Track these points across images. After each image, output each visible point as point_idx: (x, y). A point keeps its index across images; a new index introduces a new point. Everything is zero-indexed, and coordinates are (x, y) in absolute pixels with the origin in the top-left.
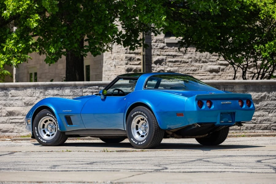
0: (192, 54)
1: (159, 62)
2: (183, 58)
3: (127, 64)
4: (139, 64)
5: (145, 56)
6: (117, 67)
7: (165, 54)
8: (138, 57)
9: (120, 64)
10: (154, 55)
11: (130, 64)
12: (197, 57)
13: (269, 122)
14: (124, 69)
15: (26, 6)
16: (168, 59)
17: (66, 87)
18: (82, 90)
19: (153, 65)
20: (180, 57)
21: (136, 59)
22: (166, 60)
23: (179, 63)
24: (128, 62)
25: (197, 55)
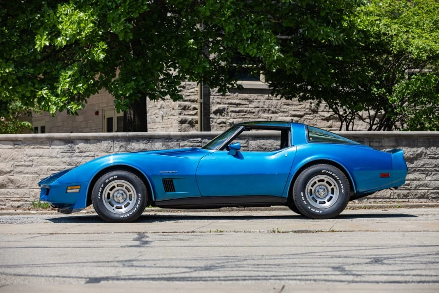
0: (259, 102)
1: (220, 112)
2: (248, 107)
3: (180, 114)
4: (196, 114)
5: (203, 104)
6: (164, 118)
7: (227, 102)
8: (193, 105)
9: (170, 114)
10: (213, 103)
11: (185, 115)
12: (265, 107)
13: (426, 188)
14: (177, 120)
15: (90, 30)
16: (230, 108)
17: (156, 140)
18: (179, 144)
19: (212, 116)
20: (245, 106)
21: (191, 108)
22: (228, 109)
23: (244, 114)
24: (182, 112)
25: (265, 103)
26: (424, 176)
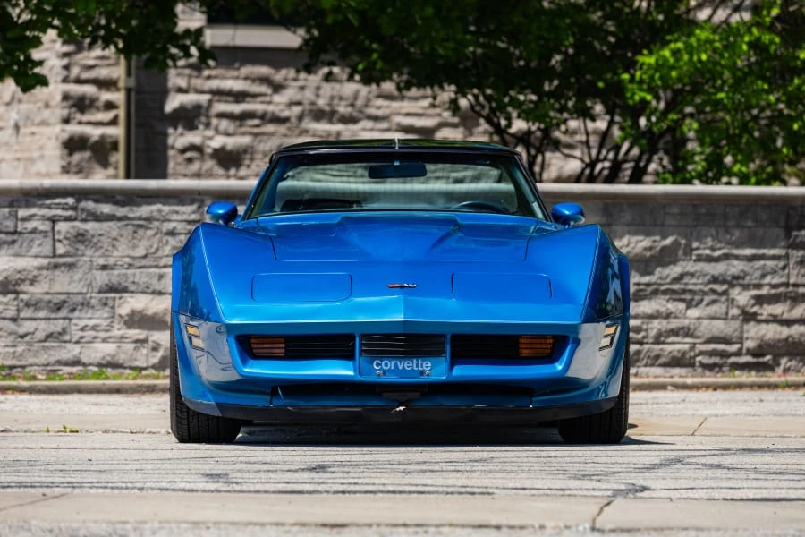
0: (302, 88)
1: (184, 117)
2: (270, 103)
3: (66, 121)
4: (114, 122)
5: (133, 95)
6: (23, 130)
7: (206, 88)
8: (106, 96)
9: (38, 120)
11: (80, 123)
12: (322, 102)
13: (687, 340)
14: (57, 138)
16: (217, 105)
18: (16, 212)
20: (261, 99)
21: (100, 103)
22: (209, 108)
23: (256, 122)
24: (72, 116)
25: (322, 92)
26: (682, 306)
